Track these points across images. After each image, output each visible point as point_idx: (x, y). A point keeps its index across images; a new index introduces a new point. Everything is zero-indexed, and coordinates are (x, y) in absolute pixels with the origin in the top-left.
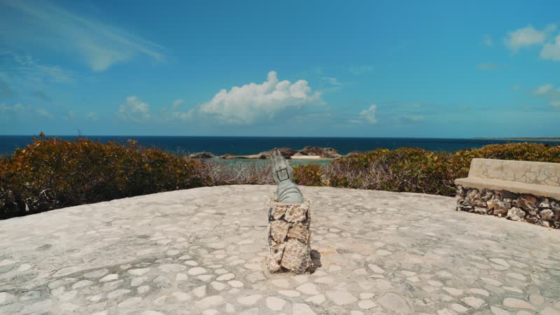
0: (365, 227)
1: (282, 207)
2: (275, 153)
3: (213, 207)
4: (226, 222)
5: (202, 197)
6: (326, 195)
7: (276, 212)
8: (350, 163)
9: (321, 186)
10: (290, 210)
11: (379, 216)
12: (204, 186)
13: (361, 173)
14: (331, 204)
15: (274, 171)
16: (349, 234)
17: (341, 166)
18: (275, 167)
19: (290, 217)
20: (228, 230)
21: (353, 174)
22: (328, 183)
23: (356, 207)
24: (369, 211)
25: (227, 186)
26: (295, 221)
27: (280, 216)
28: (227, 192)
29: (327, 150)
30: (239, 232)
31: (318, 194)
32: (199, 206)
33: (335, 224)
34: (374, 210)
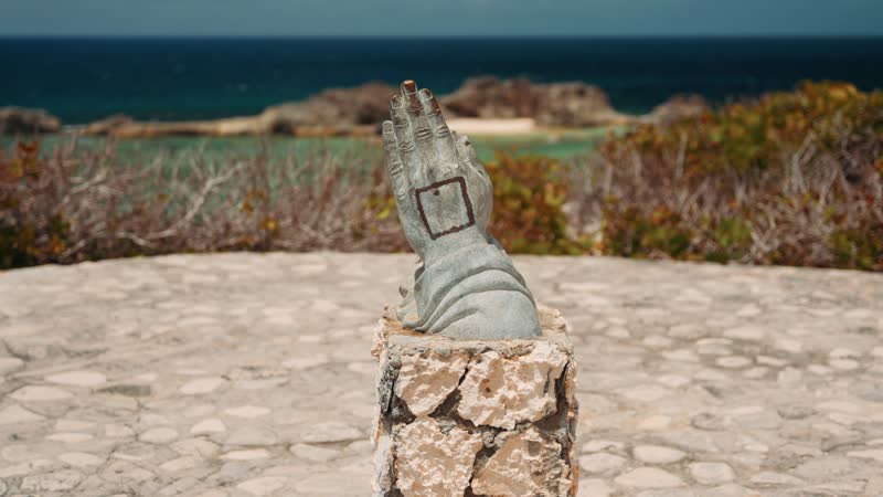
0: (793, 438)
1: (444, 357)
2: (403, 103)
3: (90, 358)
4: (157, 427)
5: (33, 316)
6: (597, 294)
7: (419, 381)
8: (688, 152)
9: (565, 252)
10: (482, 369)
11: (843, 383)
12: (35, 262)
13: (740, 194)
14: (625, 334)
15: (402, 190)
16: (725, 472)
17: (647, 166)
18: (409, 170)
19: (485, 402)
20: (171, 467)
21: (710, 199)
22: (599, 238)
23: (738, 346)
24: (797, 363)
25: (139, 260)
26: (508, 420)
27: (435, 400)
28: (146, 289)
29: (564, 95)
30: (226, 472)
31: (556, 289)
32: (26, 358)
33: (656, 422)
34: (818, 356)
